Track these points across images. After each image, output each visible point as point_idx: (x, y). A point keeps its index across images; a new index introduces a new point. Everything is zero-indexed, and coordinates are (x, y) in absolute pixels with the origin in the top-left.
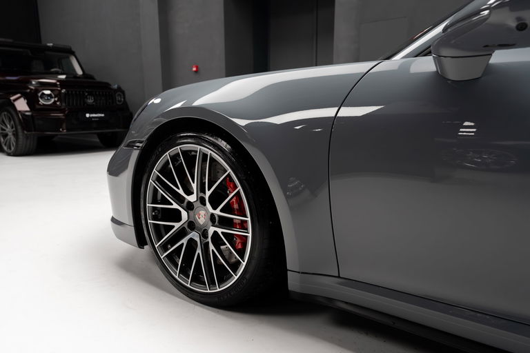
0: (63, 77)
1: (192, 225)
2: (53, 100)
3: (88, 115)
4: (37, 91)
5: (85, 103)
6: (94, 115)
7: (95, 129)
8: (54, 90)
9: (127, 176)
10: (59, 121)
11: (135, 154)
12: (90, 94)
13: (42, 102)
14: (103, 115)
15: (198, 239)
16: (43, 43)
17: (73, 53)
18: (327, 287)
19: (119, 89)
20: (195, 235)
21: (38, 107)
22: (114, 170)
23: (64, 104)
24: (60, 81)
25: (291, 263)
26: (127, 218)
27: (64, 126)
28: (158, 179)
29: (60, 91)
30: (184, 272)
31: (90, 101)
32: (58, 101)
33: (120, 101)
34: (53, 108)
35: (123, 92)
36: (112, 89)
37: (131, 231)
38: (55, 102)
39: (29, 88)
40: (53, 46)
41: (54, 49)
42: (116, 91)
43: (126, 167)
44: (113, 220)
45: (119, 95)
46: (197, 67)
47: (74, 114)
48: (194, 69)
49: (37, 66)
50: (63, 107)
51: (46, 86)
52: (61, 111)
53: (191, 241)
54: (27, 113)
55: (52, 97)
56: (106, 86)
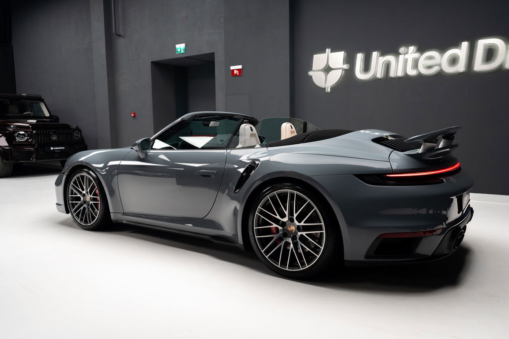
0: (34, 121)
1: (85, 202)
2: (26, 138)
3: (52, 148)
4: (14, 132)
5: (50, 139)
6: (57, 148)
7: (58, 158)
8: (28, 131)
9: (61, 187)
10: (31, 153)
11: (65, 177)
12: (54, 133)
13: (18, 139)
14: (64, 148)
15: (86, 207)
16: (18, 93)
17: (42, 101)
18: (126, 219)
19: (77, 129)
20: (85, 206)
21: (14, 143)
22: (58, 183)
23: (34, 141)
24: (31, 124)
25: (111, 210)
26: (62, 202)
27: (34, 156)
28: (73, 186)
29: (32, 132)
30: (81, 220)
31: (54, 138)
32: (29, 139)
33: (77, 137)
34: (26, 144)
35: (80, 131)
36: (71, 129)
37: (63, 207)
38: (27, 139)
39: (9, 130)
40: (27, 96)
41: (28, 98)
42: (74, 130)
43: (61, 183)
44: (57, 204)
45: (76, 133)
46: (134, 114)
47: (42, 148)
48: (133, 115)
49: (14, 110)
50: (33, 143)
51: (22, 128)
52: (32, 146)
53: (84, 208)
54: (6, 148)
55: (26, 136)
56: (67, 127)
